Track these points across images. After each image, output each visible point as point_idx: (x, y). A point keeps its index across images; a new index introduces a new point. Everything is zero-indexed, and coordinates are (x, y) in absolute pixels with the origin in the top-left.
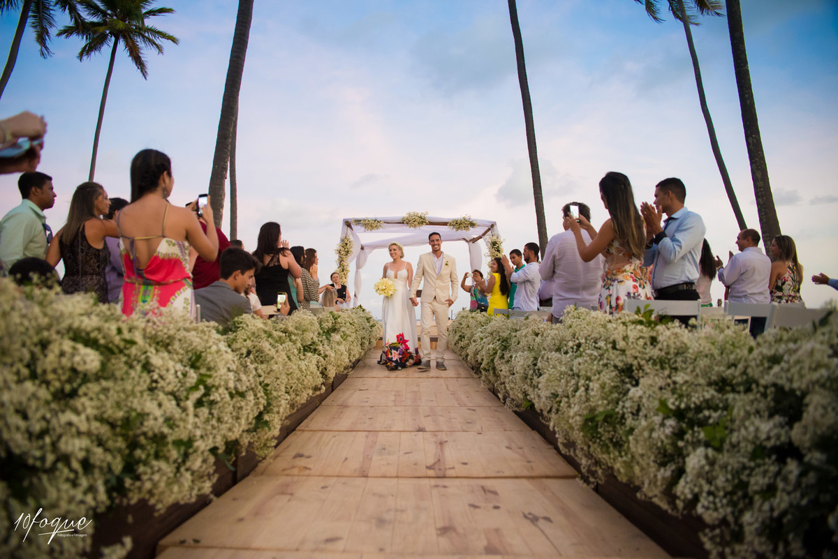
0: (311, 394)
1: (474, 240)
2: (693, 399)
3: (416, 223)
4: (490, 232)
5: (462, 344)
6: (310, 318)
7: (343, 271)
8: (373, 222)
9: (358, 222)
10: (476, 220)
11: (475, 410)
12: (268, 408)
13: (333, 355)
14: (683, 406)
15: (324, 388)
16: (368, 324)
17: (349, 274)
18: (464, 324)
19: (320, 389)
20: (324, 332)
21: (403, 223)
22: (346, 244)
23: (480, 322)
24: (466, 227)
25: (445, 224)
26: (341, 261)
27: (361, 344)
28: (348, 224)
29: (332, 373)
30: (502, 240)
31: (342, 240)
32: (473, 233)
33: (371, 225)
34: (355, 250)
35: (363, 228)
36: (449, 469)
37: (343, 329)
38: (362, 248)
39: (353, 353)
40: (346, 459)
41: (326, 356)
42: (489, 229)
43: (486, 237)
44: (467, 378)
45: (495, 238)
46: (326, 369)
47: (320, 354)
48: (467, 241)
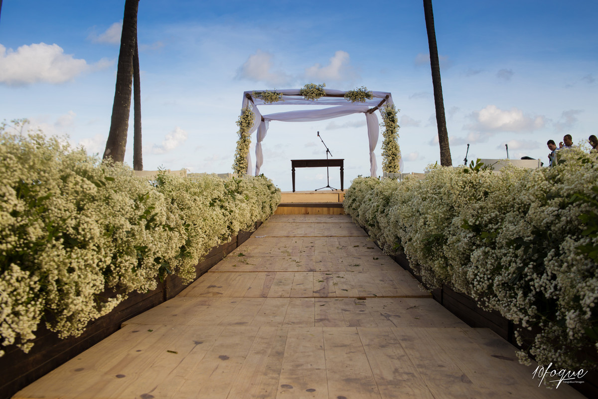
0: (219, 243)
1: (371, 111)
2: (485, 218)
3: (314, 95)
4: (385, 103)
5: (354, 206)
6: (217, 180)
7: (244, 142)
8: (273, 94)
9: (258, 94)
10: (371, 92)
11: (360, 258)
12: (189, 243)
13: (237, 211)
14: (477, 223)
15: (230, 238)
16: (268, 191)
17: (250, 145)
18: (357, 189)
19: (227, 239)
20: (229, 192)
21: (301, 94)
22: (247, 116)
23: (370, 186)
24: (362, 99)
26: (242, 131)
27: (262, 208)
28: (248, 96)
29: (237, 227)
30: (396, 110)
31: (243, 112)
32: (370, 104)
33: (270, 97)
34: (256, 122)
35: (263, 101)
36: (331, 293)
37: (245, 192)
38: (263, 120)
39: (255, 214)
40: (250, 288)
41: (232, 211)
42: (384, 101)
43: (381, 108)
44: (358, 236)
45: (389, 108)
46: (231, 223)
47: (227, 209)
48: (364, 112)
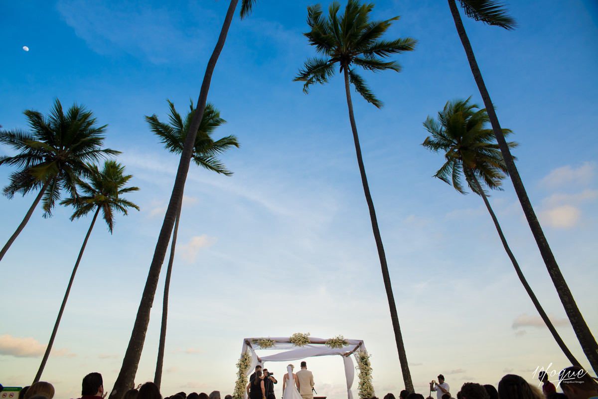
1: (347, 355)
3: (300, 342)
4: (358, 349)
7: (242, 382)
8: (267, 341)
9: (255, 341)
10: (347, 340)
21: (290, 342)
22: (246, 359)
24: (340, 345)
25: (323, 343)
26: (241, 373)
28: (247, 343)
30: (369, 355)
31: (243, 356)
32: (346, 349)
33: (266, 343)
35: (259, 347)
42: (358, 347)
43: (356, 353)
45: (363, 353)
48: (342, 355)
